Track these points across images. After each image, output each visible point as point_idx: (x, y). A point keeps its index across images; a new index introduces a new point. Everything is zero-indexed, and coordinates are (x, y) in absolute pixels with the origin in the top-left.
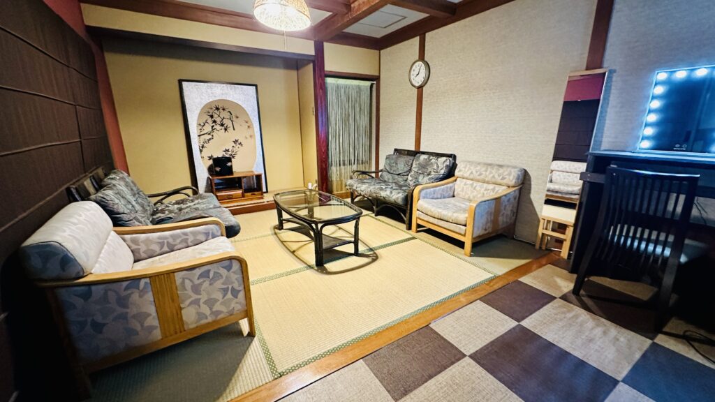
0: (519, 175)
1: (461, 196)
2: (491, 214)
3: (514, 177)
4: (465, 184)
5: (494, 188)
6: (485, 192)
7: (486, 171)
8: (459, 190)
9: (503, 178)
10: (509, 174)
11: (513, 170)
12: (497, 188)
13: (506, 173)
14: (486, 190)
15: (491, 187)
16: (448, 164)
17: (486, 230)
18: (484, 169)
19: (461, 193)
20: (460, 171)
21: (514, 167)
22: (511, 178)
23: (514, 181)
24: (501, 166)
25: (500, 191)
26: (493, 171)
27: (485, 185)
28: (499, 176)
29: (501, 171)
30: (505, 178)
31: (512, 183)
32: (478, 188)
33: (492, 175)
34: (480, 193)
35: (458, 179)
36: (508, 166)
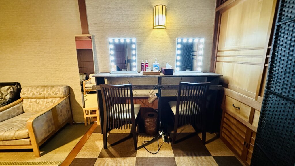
0: (65, 91)
1: (29, 110)
2: (51, 120)
3: (62, 92)
4: (31, 102)
5: (52, 101)
6: (47, 104)
7: (44, 91)
8: (27, 106)
9: (56, 94)
10: (59, 91)
11: (61, 88)
12: (54, 100)
13: (57, 90)
14: (47, 103)
15: (50, 100)
16: (12, 90)
17: (49, 131)
18: (42, 90)
19: (29, 109)
20: (24, 94)
21: (61, 86)
22: (61, 92)
23: (63, 94)
24: (53, 86)
25: (56, 102)
26: (49, 90)
27: (46, 100)
28: (53, 93)
29: (54, 89)
30: (57, 94)
31: (62, 95)
32: (41, 103)
33: (48, 93)
34: (43, 106)
35: (24, 100)
36: (58, 86)
